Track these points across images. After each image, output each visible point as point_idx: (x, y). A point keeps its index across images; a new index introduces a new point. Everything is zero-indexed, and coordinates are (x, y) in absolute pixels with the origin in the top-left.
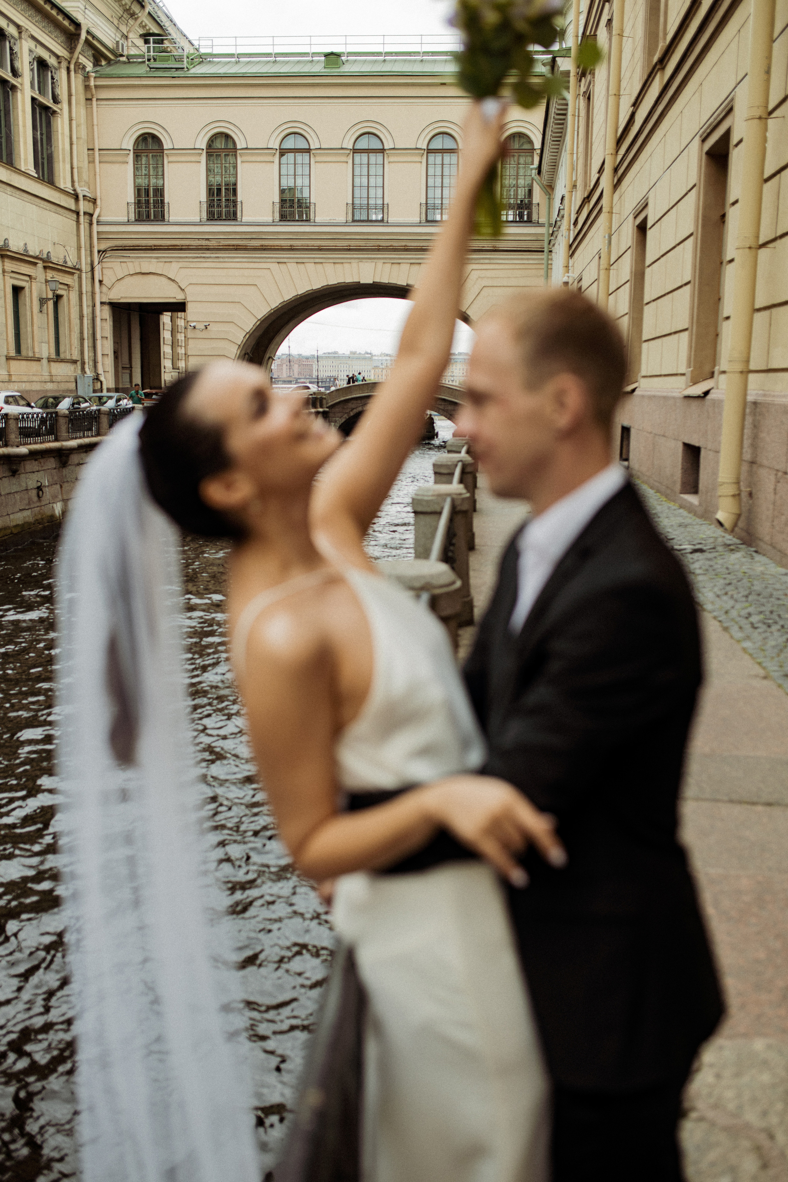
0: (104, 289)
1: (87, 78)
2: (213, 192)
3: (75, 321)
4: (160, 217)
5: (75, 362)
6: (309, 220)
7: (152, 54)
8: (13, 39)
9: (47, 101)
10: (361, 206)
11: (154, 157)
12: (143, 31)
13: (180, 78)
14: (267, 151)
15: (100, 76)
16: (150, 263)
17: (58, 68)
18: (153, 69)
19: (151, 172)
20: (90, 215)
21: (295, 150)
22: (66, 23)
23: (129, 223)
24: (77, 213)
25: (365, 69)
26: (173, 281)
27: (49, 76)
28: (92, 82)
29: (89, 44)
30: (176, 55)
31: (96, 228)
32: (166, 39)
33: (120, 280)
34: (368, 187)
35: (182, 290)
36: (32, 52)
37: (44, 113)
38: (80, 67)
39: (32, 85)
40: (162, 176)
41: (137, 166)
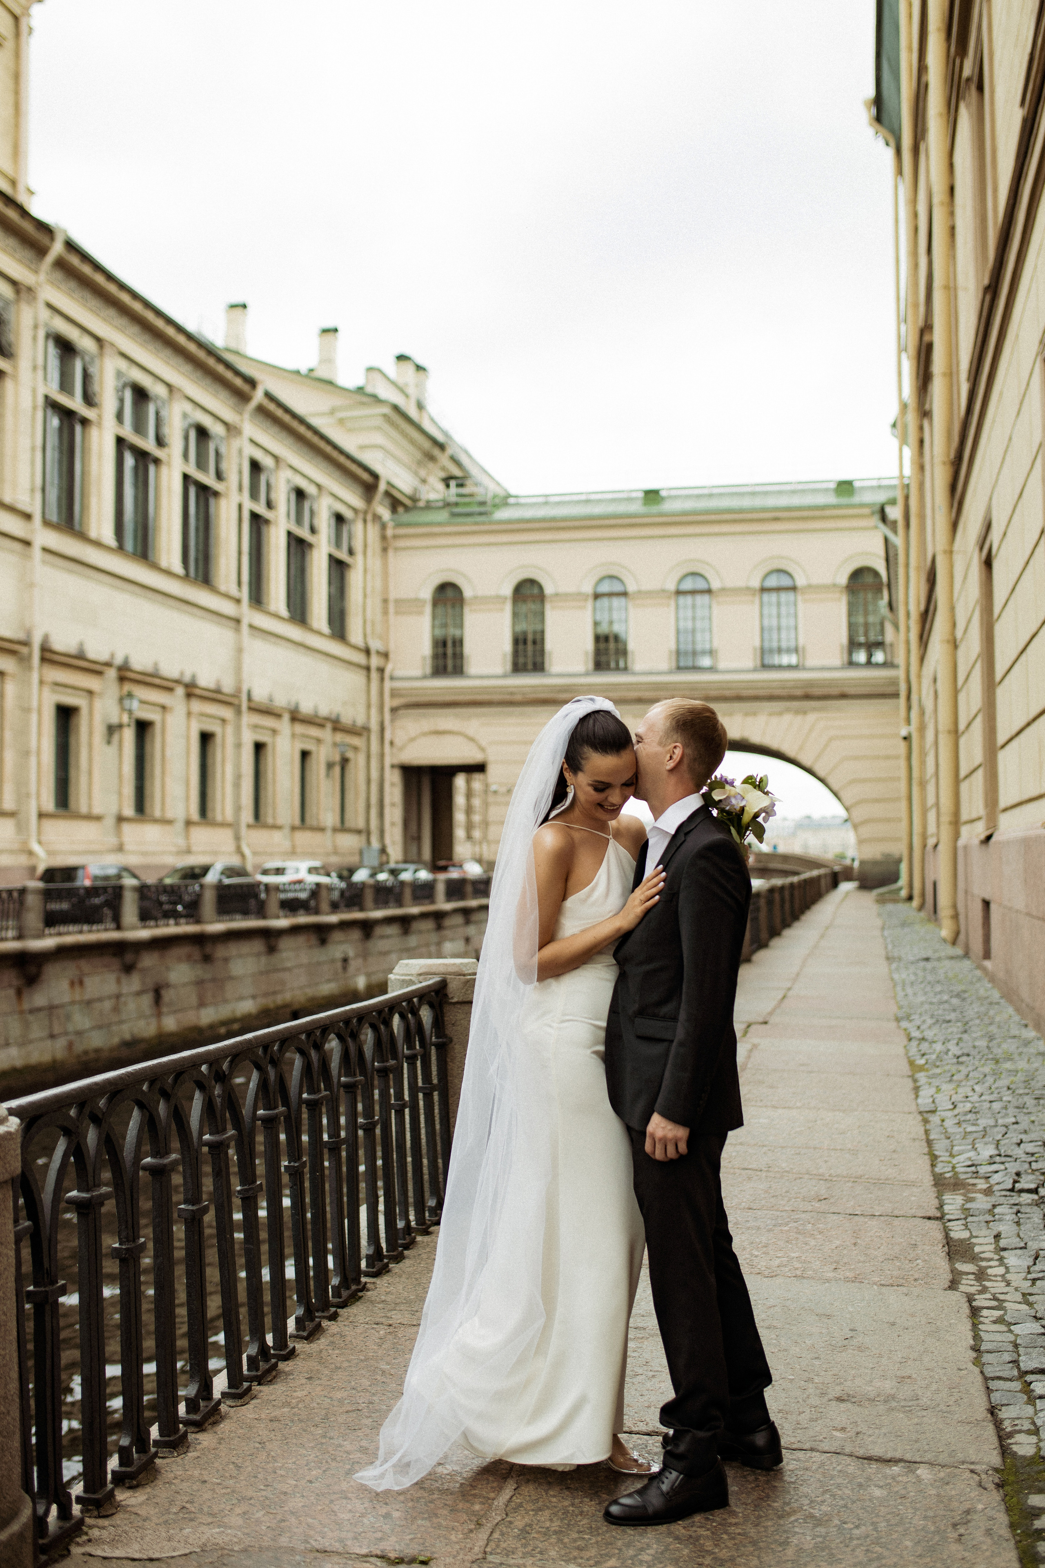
0: (395, 750)
1: (384, 527)
2: (519, 641)
3: (362, 787)
4: (458, 670)
5: (359, 832)
6: (626, 669)
7: (453, 499)
8: (313, 498)
9: (343, 555)
10: (686, 653)
11: (453, 606)
12: (443, 475)
13: (484, 523)
14: (579, 596)
15: (399, 525)
16: (446, 720)
17: (354, 521)
18: (454, 515)
19: (450, 621)
20: (381, 670)
21: (611, 595)
22: (365, 476)
23: (425, 677)
24: (368, 669)
25: (689, 505)
26: (472, 739)
27: (345, 529)
28: (389, 532)
29: (387, 494)
30: (479, 499)
31: (388, 685)
32: (468, 482)
33: (412, 740)
34: (694, 631)
35: (483, 749)
36: (330, 507)
37: (338, 567)
38: (377, 518)
39: (329, 541)
40: (461, 626)
41: (434, 617)
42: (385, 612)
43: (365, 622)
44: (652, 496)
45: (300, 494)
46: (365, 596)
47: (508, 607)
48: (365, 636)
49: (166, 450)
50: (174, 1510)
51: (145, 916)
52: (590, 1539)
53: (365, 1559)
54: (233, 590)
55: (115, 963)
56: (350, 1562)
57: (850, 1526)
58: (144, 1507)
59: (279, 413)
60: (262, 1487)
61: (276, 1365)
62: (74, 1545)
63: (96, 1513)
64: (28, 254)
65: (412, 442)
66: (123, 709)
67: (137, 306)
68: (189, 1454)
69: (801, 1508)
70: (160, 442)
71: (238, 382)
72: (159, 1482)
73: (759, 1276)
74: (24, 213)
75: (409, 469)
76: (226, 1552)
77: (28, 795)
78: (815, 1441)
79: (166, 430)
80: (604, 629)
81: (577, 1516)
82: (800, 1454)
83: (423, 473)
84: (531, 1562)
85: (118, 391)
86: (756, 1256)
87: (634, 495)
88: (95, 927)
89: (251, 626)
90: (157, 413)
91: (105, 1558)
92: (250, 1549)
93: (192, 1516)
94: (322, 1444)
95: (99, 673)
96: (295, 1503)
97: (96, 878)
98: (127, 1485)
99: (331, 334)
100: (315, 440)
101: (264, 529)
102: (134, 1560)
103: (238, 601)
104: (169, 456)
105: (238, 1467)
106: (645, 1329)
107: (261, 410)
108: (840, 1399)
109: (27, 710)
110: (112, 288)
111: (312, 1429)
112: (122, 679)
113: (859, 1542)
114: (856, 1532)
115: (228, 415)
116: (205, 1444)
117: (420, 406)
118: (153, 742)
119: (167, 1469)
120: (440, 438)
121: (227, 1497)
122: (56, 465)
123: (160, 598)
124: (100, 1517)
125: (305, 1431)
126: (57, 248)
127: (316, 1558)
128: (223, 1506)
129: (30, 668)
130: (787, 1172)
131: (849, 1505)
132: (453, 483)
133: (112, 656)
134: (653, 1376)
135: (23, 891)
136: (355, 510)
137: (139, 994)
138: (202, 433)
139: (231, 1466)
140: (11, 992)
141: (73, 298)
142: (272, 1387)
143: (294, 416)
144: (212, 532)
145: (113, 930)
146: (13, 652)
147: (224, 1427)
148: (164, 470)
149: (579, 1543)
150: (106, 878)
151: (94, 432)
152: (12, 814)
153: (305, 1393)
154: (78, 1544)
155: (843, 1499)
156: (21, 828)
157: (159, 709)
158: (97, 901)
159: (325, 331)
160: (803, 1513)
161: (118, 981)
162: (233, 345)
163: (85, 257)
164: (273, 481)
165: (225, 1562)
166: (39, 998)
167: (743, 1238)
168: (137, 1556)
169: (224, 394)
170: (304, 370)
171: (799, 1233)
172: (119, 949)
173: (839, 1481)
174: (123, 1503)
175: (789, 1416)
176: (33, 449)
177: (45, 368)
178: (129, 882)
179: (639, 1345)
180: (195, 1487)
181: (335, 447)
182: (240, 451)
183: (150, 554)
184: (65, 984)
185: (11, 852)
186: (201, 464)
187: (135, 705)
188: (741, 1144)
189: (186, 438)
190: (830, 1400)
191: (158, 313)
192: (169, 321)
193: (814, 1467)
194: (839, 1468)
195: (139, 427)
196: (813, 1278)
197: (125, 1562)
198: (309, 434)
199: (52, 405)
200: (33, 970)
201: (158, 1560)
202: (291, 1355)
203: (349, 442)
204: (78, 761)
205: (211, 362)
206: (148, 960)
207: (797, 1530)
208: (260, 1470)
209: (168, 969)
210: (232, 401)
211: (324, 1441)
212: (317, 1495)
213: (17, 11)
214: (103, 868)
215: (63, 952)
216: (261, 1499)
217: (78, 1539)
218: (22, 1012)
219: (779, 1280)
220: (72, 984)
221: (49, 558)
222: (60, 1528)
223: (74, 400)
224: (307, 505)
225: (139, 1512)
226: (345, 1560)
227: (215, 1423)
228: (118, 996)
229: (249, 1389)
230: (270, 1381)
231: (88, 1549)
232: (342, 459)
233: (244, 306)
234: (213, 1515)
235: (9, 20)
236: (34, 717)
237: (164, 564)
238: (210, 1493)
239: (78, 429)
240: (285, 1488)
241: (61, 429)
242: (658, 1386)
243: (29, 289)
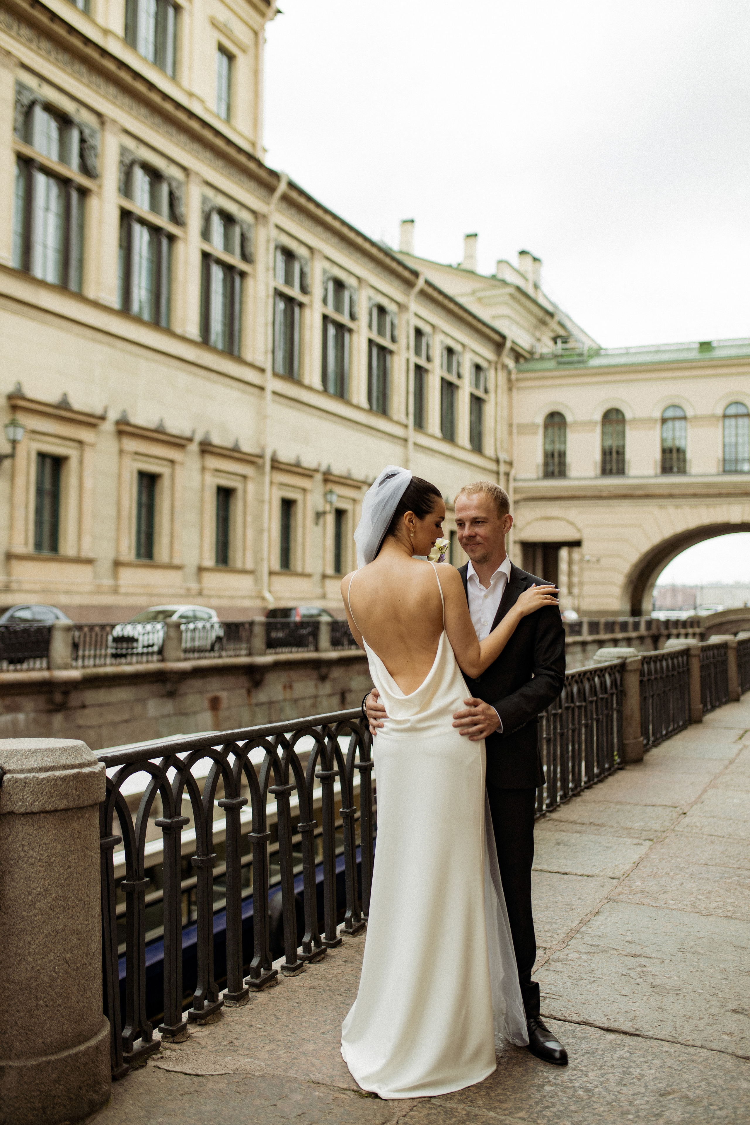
0: (517, 531)
1: (509, 373)
2: (606, 453)
4: (562, 474)
6: (685, 472)
7: (560, 352)
8: (459, 354)
9: (480, 394)
10: (730, 460)
11: (560, 429)
12: (552, 335)
13: (580, 369)
14: (651, 420)
15: (520, 371)
16: (554, 510)
17: (487, 370)
18: (560, 363)
19: (557, 439)
20: (507, 474)
21: (674, 419)
22: (497, 338)
23: (538, 479)
24: (498, 473)
25: (733, 352)
26: (571, 523)
27: (482, 375)
28: (514, 377)
29: (512, 350)
30: (578, 351)
31: (512, 484)
32: (571, 340)
33: (529, 523)
34: (736, 444)
35: (579, 530)
36: (471, 360)
37: (477, 402)
38: (505, 367)
39: (471, 383)
40: (565, 443)
41: (545, 436)
42: (510, 433)
43: (496, 439)
44: (705, 346)
45: (450, 351)
46: (496, 421)
47: (598, 429)
48: (496, 450)
49: (356, 322)
50: (225, 1043)
51: (335, 643)
52: (510, 1095)
53: (343, 1091)
54: (402, 418)
55: (315, 674)
56: (331, 1092)
57: (716, 1108)
58: (205, 1039)
59: (435, 295)
60: (289, 1034)
61: (325, 950)
62: (150, 1059)
63: (171, 1040)
64: (263, 192)
65: (531, 312)
66: (326, 501)
67: (337, 225)
68: (247, 1006)
69: (680, 1090)
70: (353, 317)
71: (406, 274)
72: (221, 1023)
73: (697, 915)
74: (260, 164)
75: (527, 331)
76: (249, 1076)
77: (262, 559)
78: (706, 1041)
79: (356, 309)
80: (669, 444)
81: (506, 1077)
82: (691, 1050)
83: (538, 334)
84: (462, 1107)
85: (323, 283)
86: (699, 900)
87: (693, 346)
88: (300, 649)
89: (415, 444)
90: (351, 298)
91: (168, 1071)
92: (266, 1075)
93: (236, 1048)
94: (340, 1008)
95: (310, 477)
96: (310, 1047)
97: (304, 616)
98: (198, 1023)
99: (473, 238)
100: (461, 313)
101: (425, 376)
102: (186, 1074)
103: (406, 426)
104: (358, 326)
105: (277, 1018)
106: (598, 946)
107: (422, 293)
108: (735, 1011)
109: (262, 502)
110: (319, 213)
111: (337, 996)
112: (326, 481)
113: (719, 1121)
114: (719, 1113)
115: (399, 296)
116: (260, 1000)
117: (536, 287)
118: (347, 524)
119: (229, 1015)
120: (550, 308)
121: (263, 1038)
122: (282, 336)
123: (351, 424)
124: (173, 1042)
125: (331, 998)
126: (282, 187)
127: (309, 1087)
128: (258, 1044)
129: (263, 474)
130: (743, 840)
131: (719, 1092)
132: (559, 341)
133: (319, 465)
134: (594, 981)
135: (252, 624)
136: (489, 362)
137: (330, 695)
138: (382, 310)
139: (273, 1017)
140: (244, 692)
141: (293, 220)
142: (318, 965)
143: (446, 296)
144: (389, 379)
145: (313, 651)
146: (252, 463)
147: (277, 990)
148: (355, 337)
149: (502, 1097)
150: (311, 616)
151: (307, 312)
152: (251, 572)
153: (339, 971)
154: (153, 1059)
155: (715, 1086)
156: (257, 581)
157: (351, 501)
158: (304, 632)
159: (469, 236)
160: (679, 1094)
161: (316, 686)
162: (405, 249)
163: (302, 193)
164: (431, 343)
165: (247, 1083)
166: (262, 696)
167: (694, 886)
168: (189, 1072)
169: (397, 283)
170: (454, 264)
171: (739, 885)
172: (316, 664)
173: (715, 1072)
174: (193, 1035)
175: (690, 1020)
176: (266, 324)
177: (274, 269)
178: (325, 619)
179: (590, 958)
180: (243, 1029)
181: (475, 317)
182: (408, 322)
183: (345, 395)
184: (279, 687)
185: (251, 597)
186: (381, 332)
187: (334, 498)
188: (713, 817)
189: (371, 315)
190: (726, 1011)
191: (351, 228)
192: (359, 234)
193: (699, 1060)
194: (719, 1063)
195: (338, 307)
196: (739, 919)
197: (179, 1075)
198: (456, 309)
199: (279, 294)
200: (258, 677)
201: (202, 1076)
202: (338, 944)
203: (484, 313)
204: (296, 536)
205: (388, 261)
206: (336, 673)
207: (671, 1106)
208: (292, 1022)
209: (351, 679)
210: (402, 287)
211: (342, 1006)
212: (326, 1043)
213: (256, 27)
214: (308, 609)
215: (278, 666)
216: (286, 1042)
217: (153, 1056)
218: (250, 705)
219: (710, 919)
220: (285, 687)
221: (278, 398)
222: (142, 1047)
223: (293, 290)
224: (455, 359)
225: (201, 1042)
226: (329, 1091)
227: (271, 987)
228: (316, 697)
229: (301, 965)
230: (319, 961)
231: (159, 1064)
232: (480, 326)
233: (412, 221)
234: (250, 1049)
235: (251, 35)
236: (266, 507)
237: (355, 401)
238: (252, 1034)
239: (297, 310)
240: (304, 1035)
241: (285, 310)
242: (595, 988)
243: (264, 216)
